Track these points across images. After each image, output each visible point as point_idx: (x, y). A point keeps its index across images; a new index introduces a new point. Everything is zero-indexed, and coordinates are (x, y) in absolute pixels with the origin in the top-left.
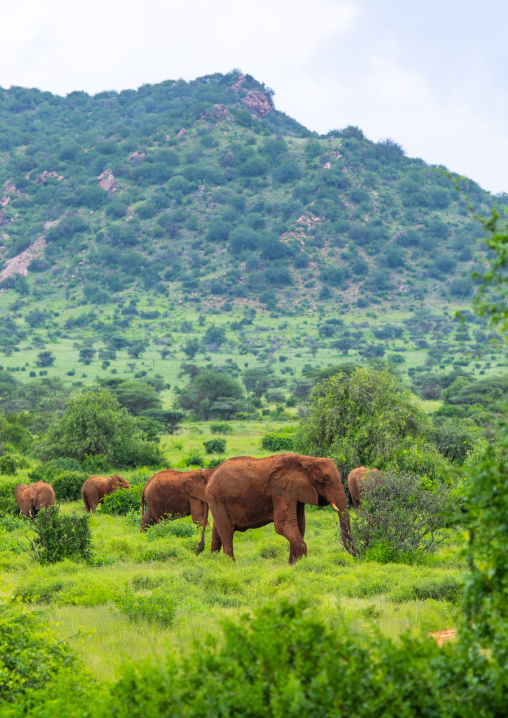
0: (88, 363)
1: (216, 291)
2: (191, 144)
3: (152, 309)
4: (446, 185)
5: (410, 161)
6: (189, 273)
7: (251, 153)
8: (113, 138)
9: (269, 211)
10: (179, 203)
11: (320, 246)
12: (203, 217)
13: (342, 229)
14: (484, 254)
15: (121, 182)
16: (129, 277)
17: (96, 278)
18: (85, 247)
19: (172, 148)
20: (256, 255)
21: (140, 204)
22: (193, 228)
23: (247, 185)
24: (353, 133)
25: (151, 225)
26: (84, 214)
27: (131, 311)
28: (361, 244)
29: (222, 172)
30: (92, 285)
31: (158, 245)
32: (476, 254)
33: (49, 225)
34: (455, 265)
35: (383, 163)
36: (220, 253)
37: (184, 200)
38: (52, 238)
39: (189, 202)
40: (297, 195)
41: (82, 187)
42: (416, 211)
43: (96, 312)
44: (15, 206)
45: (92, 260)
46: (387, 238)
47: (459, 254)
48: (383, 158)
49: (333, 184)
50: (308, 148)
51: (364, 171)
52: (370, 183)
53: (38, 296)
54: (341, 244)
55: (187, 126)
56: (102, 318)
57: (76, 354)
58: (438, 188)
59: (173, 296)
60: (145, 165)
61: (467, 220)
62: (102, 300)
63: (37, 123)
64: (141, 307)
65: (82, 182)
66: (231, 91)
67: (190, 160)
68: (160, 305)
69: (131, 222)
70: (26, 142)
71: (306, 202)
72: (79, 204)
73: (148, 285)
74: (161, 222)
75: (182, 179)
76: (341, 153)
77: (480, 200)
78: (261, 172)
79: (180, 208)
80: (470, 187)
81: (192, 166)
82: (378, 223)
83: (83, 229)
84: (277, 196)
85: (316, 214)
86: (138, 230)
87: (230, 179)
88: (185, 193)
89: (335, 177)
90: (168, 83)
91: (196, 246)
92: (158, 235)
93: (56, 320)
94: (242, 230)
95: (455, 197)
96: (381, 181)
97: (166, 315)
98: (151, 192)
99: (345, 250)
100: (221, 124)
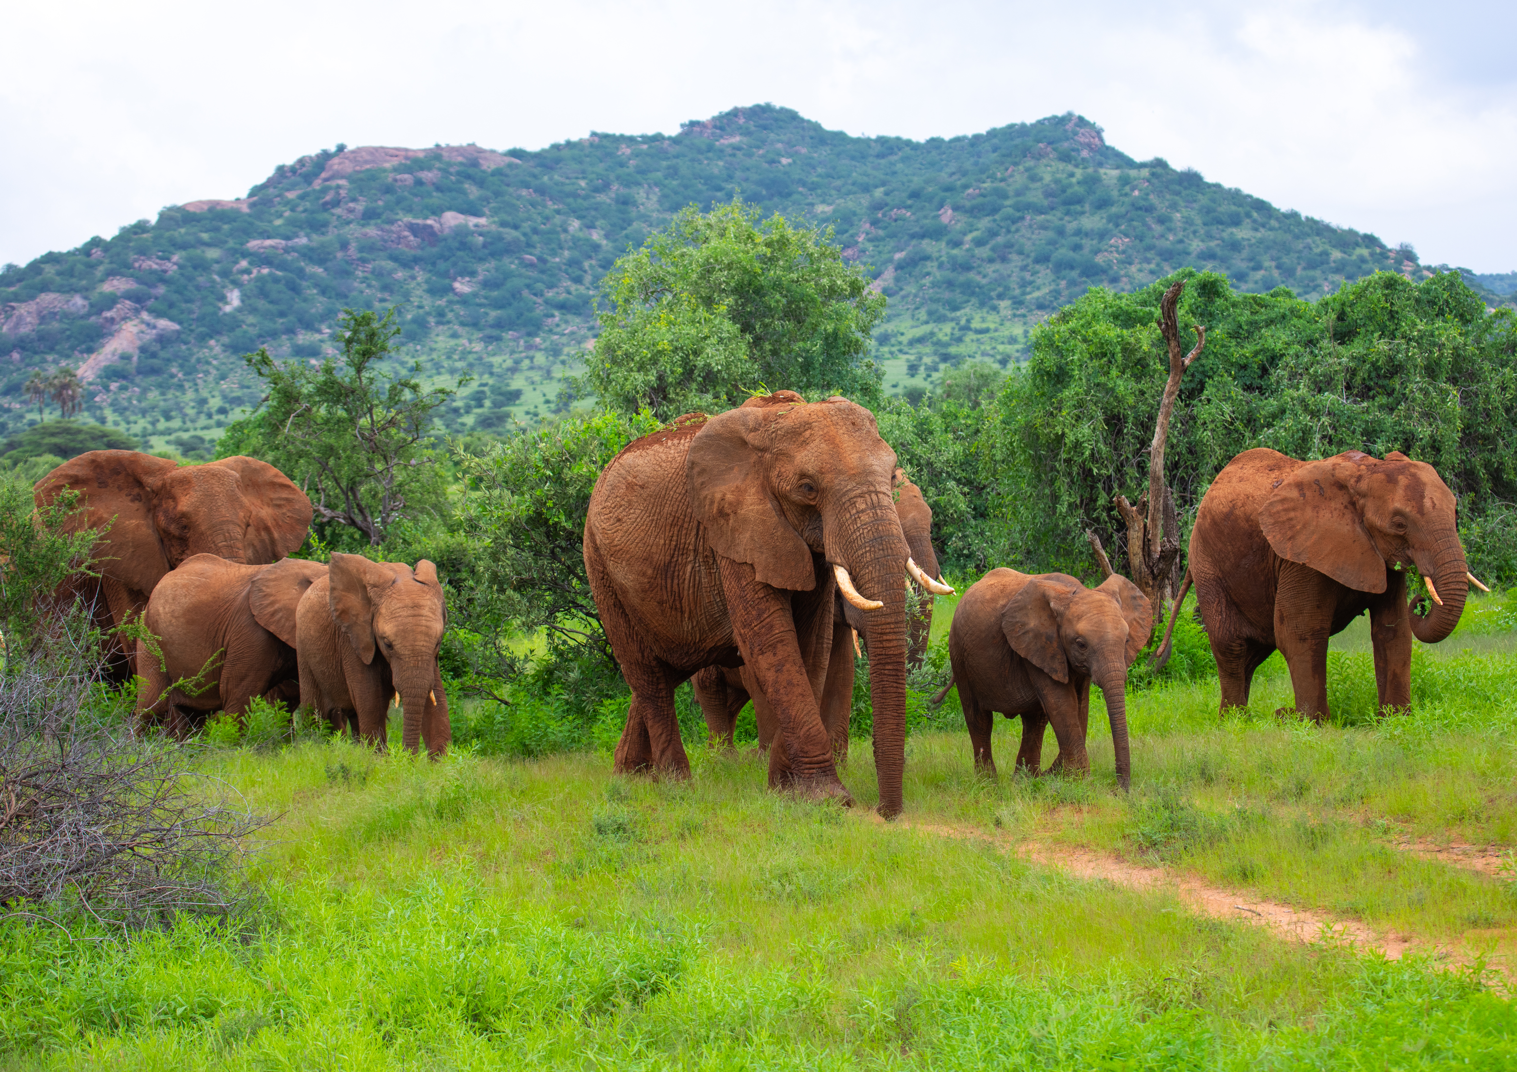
0: (913, 376)
1: (1041, 307)
2: (1019, 179)
3: (984, 326)
4: (1240, 205)
5: (1209, 186)
6: (1017, 292)
7: (1071, 185)
8: (955, 177)
9: (1087, 235)
10: (1009, 231)
11: (1130, 264)
12: (1029, 243)
13: (1149, 248)
14: (1273, 264)
15: (959, 216)
16: (965, 298)
17: (938, 301)
18: (928, 274)
19: (1002, 184)
20: (1074, 274)
21: (975, 234)
22: (1020, 253)
23: (1068, 213)
24: (1160, 163)
25: (984, 252)
26: (928, 246)
27: (966, 328)
28: (1166, 260)
29: (1046, 203)
30: (934, 306)
31: (990, 269)
32: (1267, 264)
33: (898, 256)
34: (1247, 275)
35: (1185, 188)
36: (1044, 275)
37: (1013, 229)
38: (900, 267)
39: (1017, 231)
40: (1110, 220)
41: (926, 221)
42: (1214, 229)
43: (936, 330)
44: (870, 240)
45: (934, 285)
46: (1188, 254)
47: (1252, 264)
48: (1186, 184)
49: (1140, 209)
50: (1120, 179)
51: (1168, 197)
52: (1174, 206)
53: (889, 319)
54: (1148, 261)
55: (1016, 164)
56: (941, 336)
57: (905, 369)
58: (1233, 208)
59: (1003, 313)
60: (980, 200)
61: (1259, 235)
62: (941, 319)
63: (900, 166)
64: (976, 324)
65: (926, 217)
66: (1065, 131)
67: (1018, 194)
68: (991, 321)
69: (968, 250)
70: (883, 184)
71: (1117, 225)
72: (923, 236)
73: (982, 304)
74: (993, 249)
75: (1010, 210)
76: (1148, 181)
77: (1270, 217)
78: (1079, 201)
79: (1009, 236)
80: (1261, 206)
81: (1020, 198)
82: (1181, 241)
83: (927, 258)
84: (1092, 222)
85: (1126, 235)
86: (973, 256)
87: (1052, 209)
88: (1014, 222)
89: (1142, 203)
90: (1011, 126)
91: (1024, 268)
92: (991, 261)
93: (901, 338)
94: (1063, 253)
95: (1248, 215)
96: (1182, 204)
97: (996, 330)
98: (984, 223)
99: (1153, 266)
100: (1044, 161)
